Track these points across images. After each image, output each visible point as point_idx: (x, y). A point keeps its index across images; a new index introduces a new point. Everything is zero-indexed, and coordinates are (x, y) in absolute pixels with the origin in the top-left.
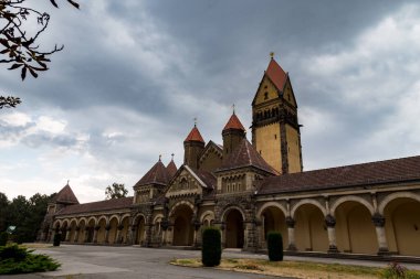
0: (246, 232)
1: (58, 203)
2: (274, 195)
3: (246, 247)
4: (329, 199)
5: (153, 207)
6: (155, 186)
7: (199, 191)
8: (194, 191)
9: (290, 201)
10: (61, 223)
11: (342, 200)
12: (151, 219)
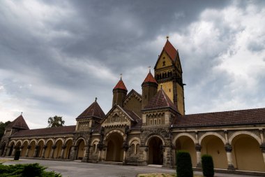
0: (165, 154)
1: (13, 128)
2: (186, 128)
3: (165, 164)
4: (227, 132)
5: (91, 133)
6: (93, 118)
7: (128, 123)
8: (124, 123)
9: (198, 133)
10: (16, 143)
11: (237, 134)
12: (90, 142)
